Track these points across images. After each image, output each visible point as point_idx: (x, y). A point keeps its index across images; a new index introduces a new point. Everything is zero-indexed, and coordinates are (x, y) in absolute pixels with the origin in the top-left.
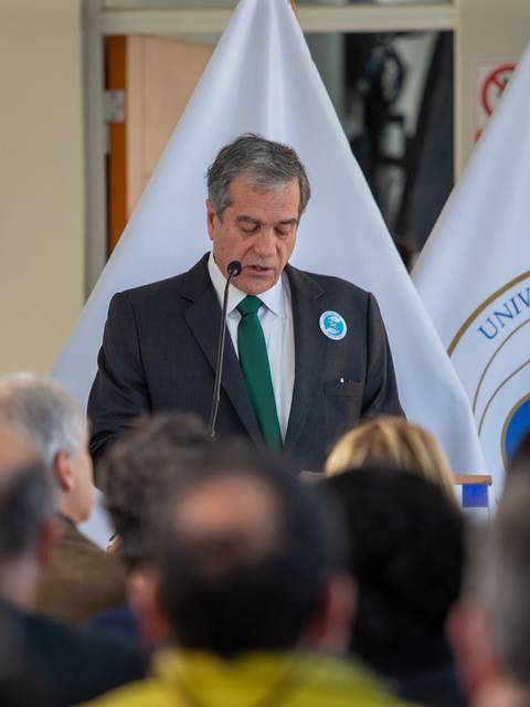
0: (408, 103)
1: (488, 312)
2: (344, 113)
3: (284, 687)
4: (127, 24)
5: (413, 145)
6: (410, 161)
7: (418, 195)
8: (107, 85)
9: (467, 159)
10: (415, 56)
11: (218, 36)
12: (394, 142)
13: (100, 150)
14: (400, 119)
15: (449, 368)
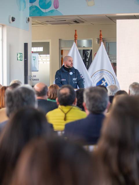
0: (88, 56)
1: (95, 74)
2: (82, 57)
3: (71, 109)
4: (62, 49)
5: (89, 60)
6: (88, 61)
7: (89, 64)
8: (61, 54)
9: (93, 59)
10: (89, 52)
11: (70, 50)
12: (87, 60)
13: (61, 60)
14: (88, 58)
15: (91, 79)
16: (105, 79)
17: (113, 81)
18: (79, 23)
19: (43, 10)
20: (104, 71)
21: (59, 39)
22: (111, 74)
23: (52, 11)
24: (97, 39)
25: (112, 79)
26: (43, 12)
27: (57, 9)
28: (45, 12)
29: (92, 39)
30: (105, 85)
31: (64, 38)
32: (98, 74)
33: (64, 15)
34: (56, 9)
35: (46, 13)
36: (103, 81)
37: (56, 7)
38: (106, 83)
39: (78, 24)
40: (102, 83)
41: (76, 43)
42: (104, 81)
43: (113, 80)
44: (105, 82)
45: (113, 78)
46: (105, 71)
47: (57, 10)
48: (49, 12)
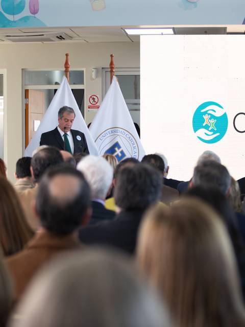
1: (102, 135)
4: (29, 87)
8: (25, 98)
13: (24, 108)
15: (95, 145)
16: (120, 143)
17: (134, 148)
18: (64, 39)
19: (10, 17)
20: (119, 129)
21: (22, 69)
22: (130, 135)
23: (26, 19)
24: (94, 69)
25: (133, 144)
26: (9, 21)
27: (36, 15)
28: (13, 20)
29: (84, 69)
30: (120, 155)
31: (31, 67)
32: (107, 136)
33: (48, 25)
34: (33, 15)
35: (14, 22)
36: (116, 149)
37: (34, 11)
38: (122, 152)
39: (63, 41)
40: (115, 151)
41: (67, 77)
42: (119, 147)
43: (134, 146)
44: (120, 150)
45: (135, 143)
46: (121, 130)
47: (35, 17)
48: (20, 20)
